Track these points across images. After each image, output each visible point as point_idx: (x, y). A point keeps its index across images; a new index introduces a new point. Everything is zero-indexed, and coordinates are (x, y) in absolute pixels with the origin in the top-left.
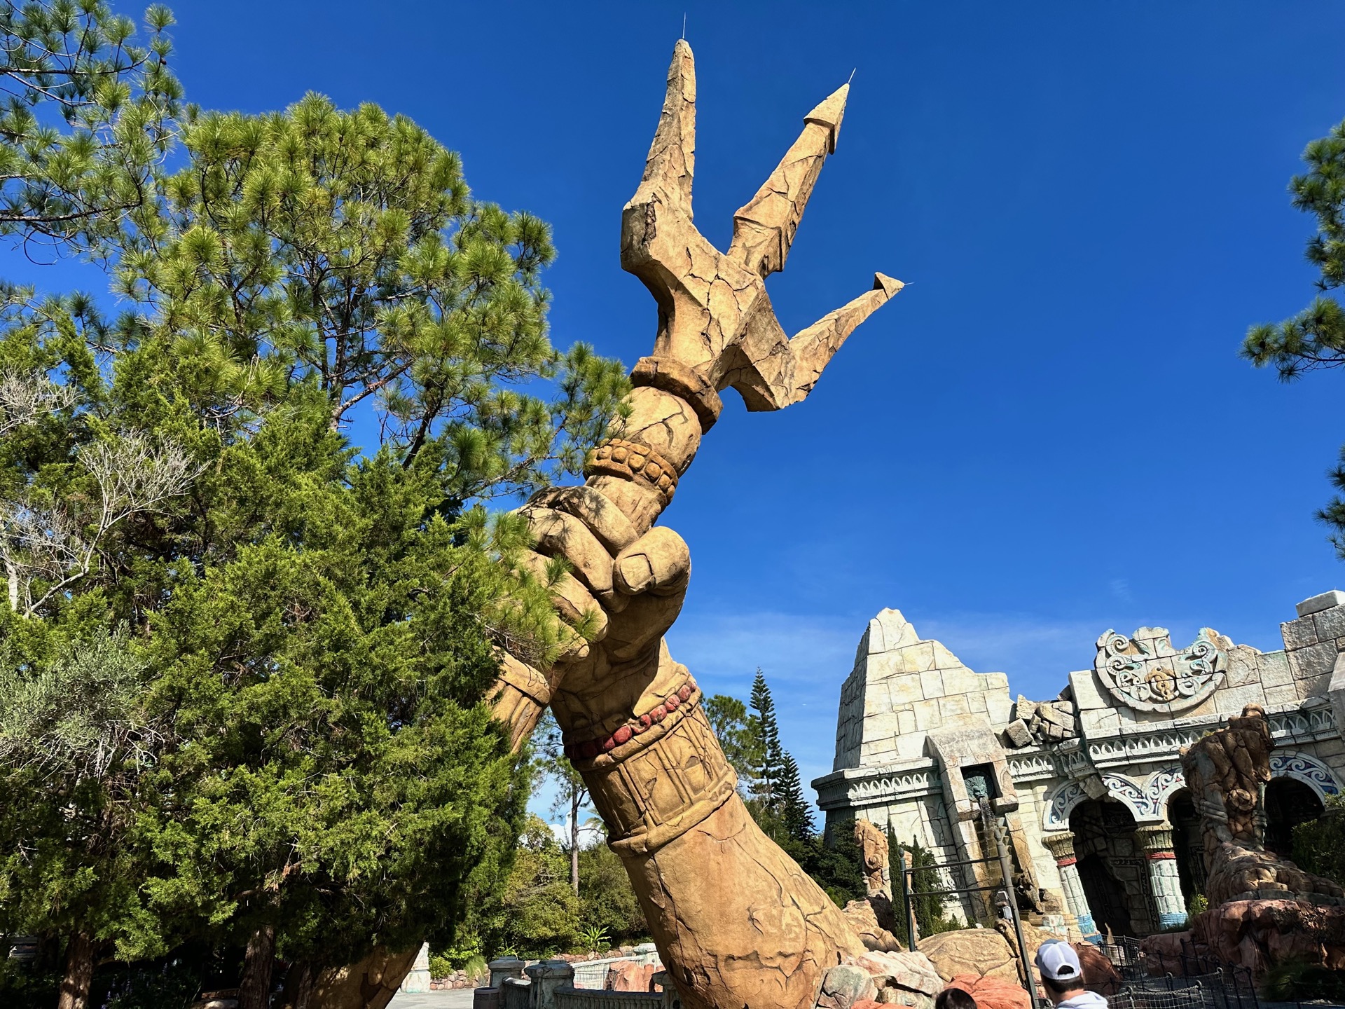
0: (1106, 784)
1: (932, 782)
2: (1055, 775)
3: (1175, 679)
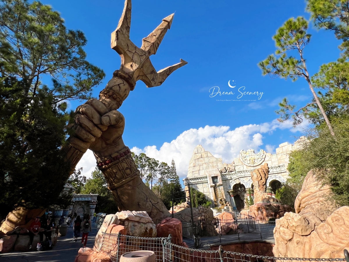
1: (206, 180)
2: (230, 179)
3: (255, 159)
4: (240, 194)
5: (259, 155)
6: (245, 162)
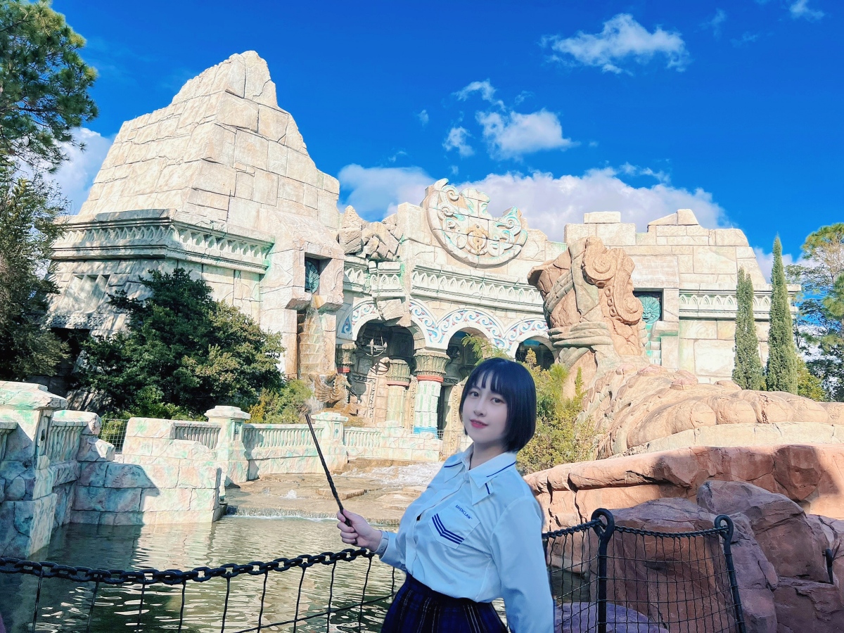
0: (410, 309)
1: (260, 259)
2: (360, 289)
3: (487, 238)
5: (508, 226)
6: (449, 234)
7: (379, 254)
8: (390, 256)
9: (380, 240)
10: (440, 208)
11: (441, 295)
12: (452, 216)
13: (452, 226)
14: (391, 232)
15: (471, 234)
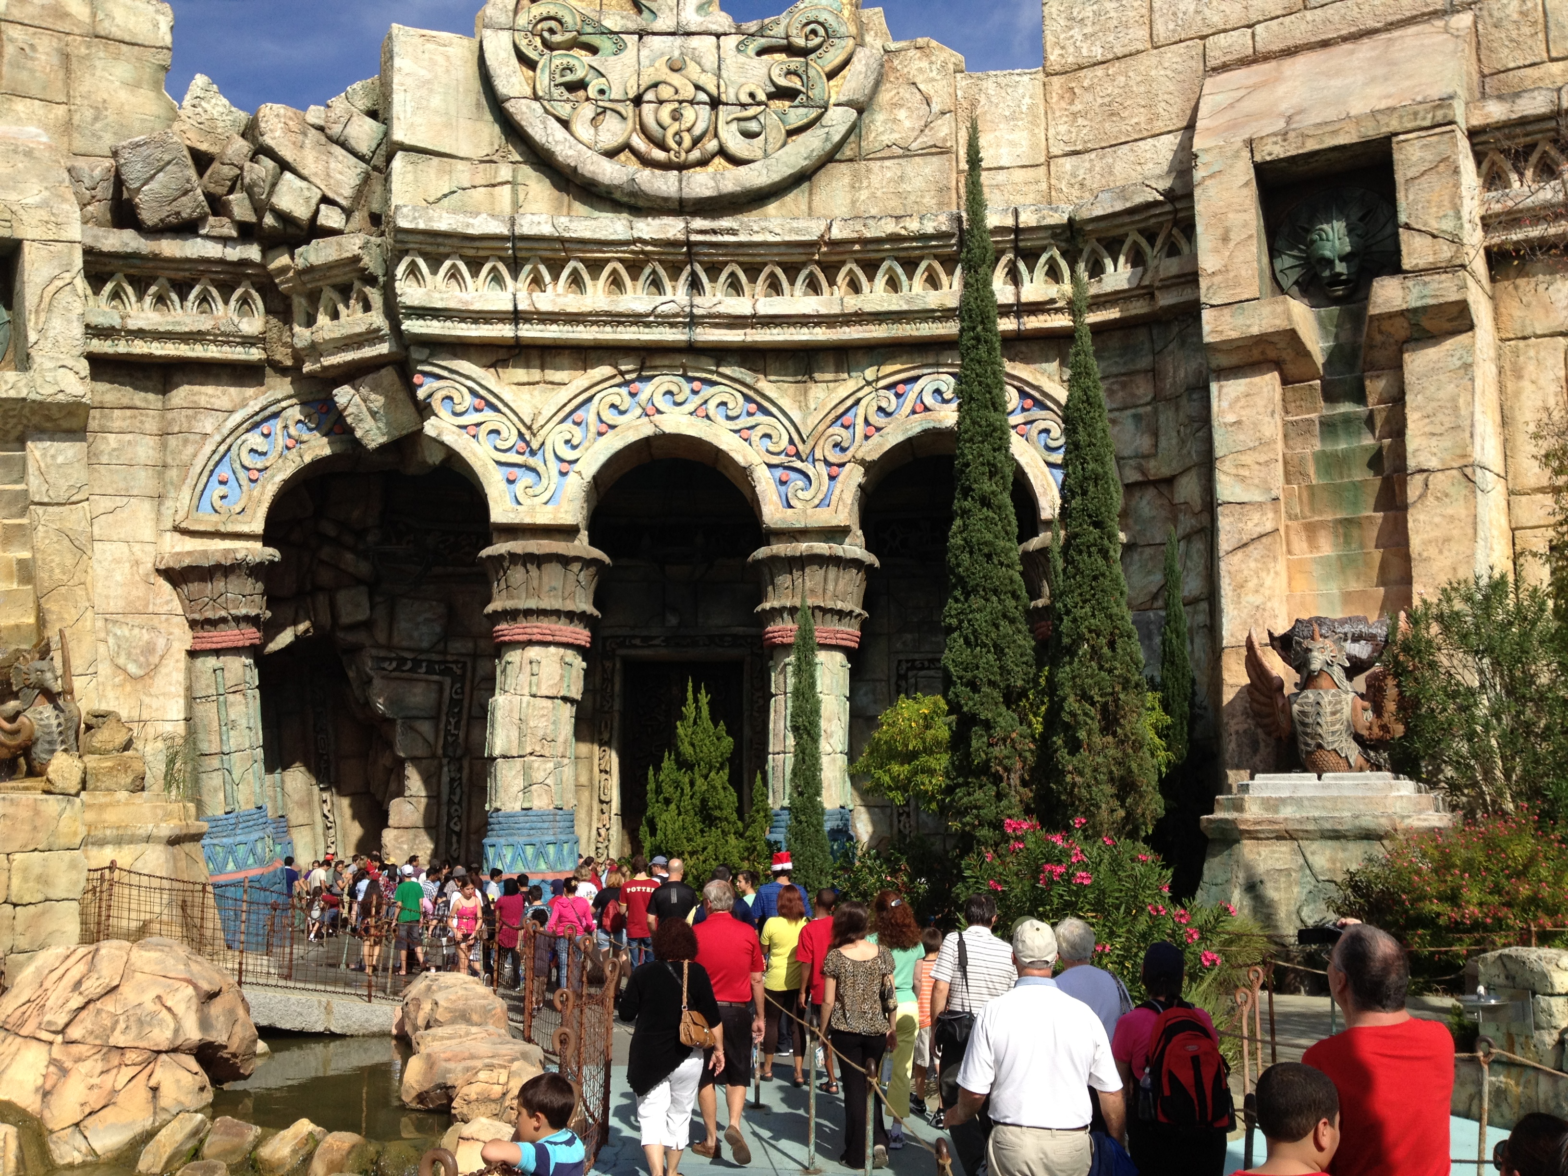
0: (421, 394)
2: (255, 354)
3: (715, 103)
4: (367, 625)
5: (800, 42)
6: (564, 110)
7: (283, 217)
8: (330, 218)
9: (284, 166)
10: (522, 20)
11: (529, 332)
12: (574, 44)
13: (569, 77)
14: (335, 130)
15: (650, 96)
